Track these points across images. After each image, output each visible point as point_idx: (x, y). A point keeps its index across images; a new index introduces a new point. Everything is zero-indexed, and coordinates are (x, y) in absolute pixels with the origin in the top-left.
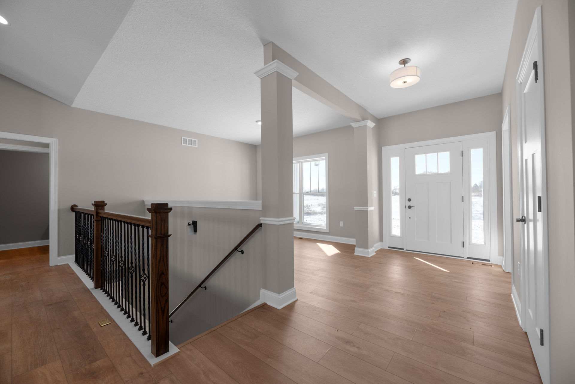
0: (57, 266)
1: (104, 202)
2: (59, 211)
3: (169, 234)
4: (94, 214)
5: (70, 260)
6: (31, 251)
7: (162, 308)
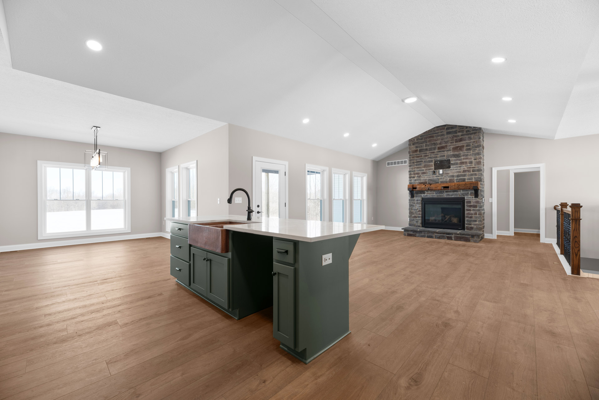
0: (545, 243)
1: (567, 203)
2: (546, 209)
3: (581, 218)
4: (560, 210)
5: (553, 241)
6: (532, 235)
7: (575, 253)
